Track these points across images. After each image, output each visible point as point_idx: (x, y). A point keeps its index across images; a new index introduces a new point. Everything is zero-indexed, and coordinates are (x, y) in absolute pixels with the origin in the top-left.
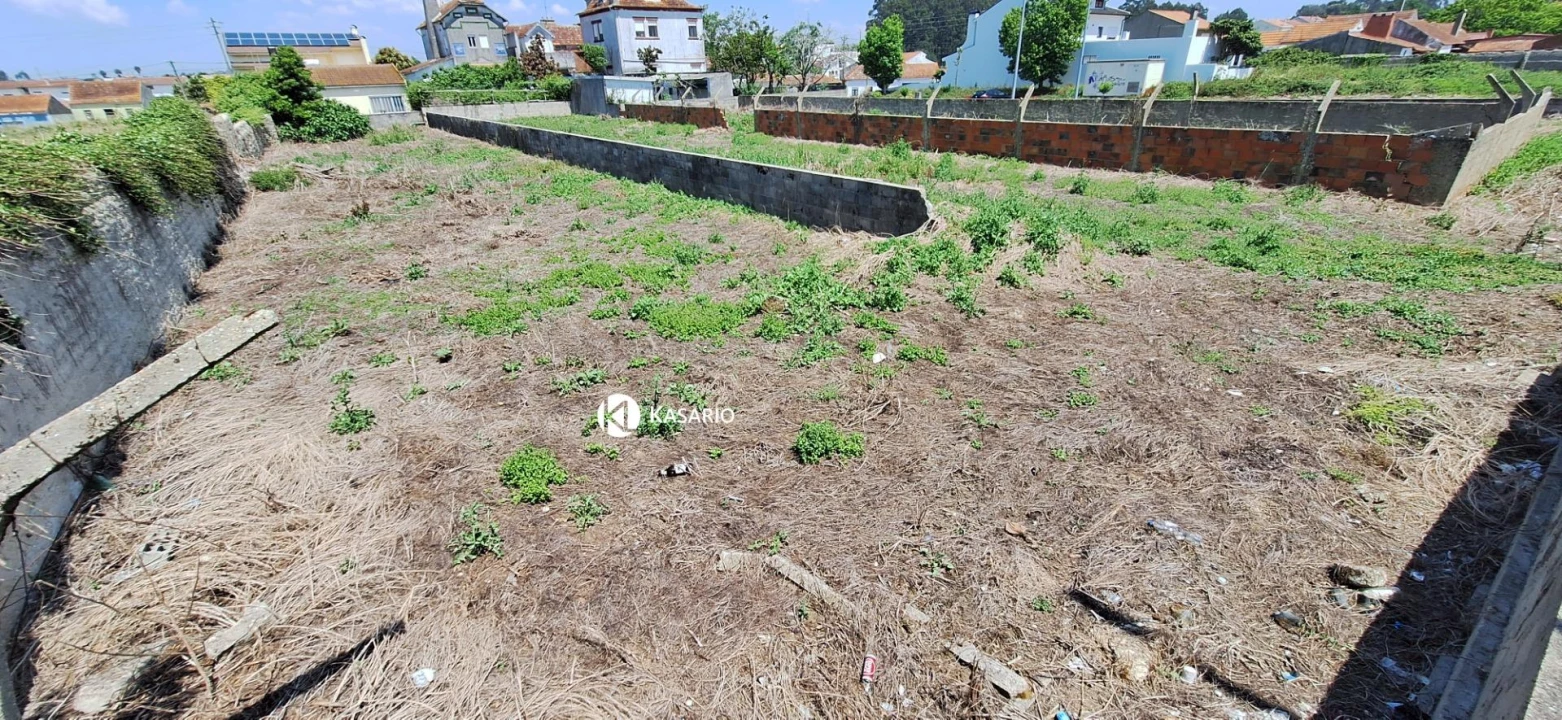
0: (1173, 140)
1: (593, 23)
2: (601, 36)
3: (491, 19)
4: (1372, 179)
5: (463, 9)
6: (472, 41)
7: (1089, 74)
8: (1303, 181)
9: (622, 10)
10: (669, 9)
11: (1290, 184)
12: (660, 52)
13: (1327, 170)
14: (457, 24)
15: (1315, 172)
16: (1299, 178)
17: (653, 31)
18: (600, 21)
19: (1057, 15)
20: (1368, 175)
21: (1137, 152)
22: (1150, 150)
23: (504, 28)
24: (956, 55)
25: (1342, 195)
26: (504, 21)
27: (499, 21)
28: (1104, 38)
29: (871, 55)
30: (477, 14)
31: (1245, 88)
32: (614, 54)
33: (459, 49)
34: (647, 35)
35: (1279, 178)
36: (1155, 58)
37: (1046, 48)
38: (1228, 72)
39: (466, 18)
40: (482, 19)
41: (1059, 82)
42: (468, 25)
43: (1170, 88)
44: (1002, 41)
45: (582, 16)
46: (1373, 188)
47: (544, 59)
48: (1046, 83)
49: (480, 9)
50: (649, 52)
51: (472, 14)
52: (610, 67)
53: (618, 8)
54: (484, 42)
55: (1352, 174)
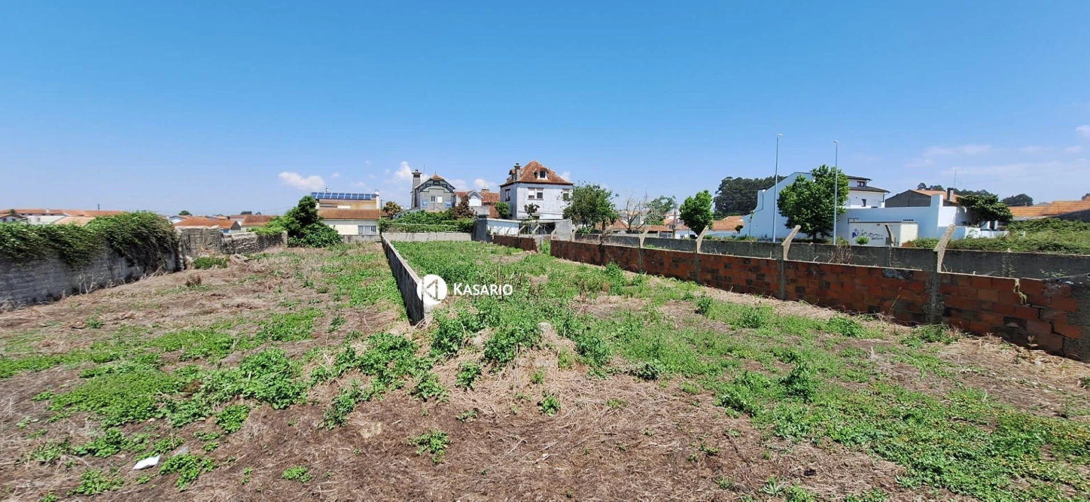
0: (810, 273)
1: (506, 190)
2: (509, 197)
3: (446, 187)
4: (1013, 325)
5: (432, 182)
6: (433, 198)
7: (851, 231)
8: (937, 321)
9: (521, 184)
10: (552, 184)
11: (923, 322)
12: (538, 207)
13: (960, 311)
14: (427, 189)
15: (947, 312)
16: (932, 317)
17: (540, 196)
18: (509, 190)
19: (818, 190)
20: (1007, 320)
21: (783, 282)
22: (793, 281)
23: (453, 192)
24: (750, 215)
25: (980, 340)
26: (454, 188)
27: (450, 188)
28: (868, 207)
29: (688, 214)
30: (439, 185)
31: (993, 244)
32: (514, 208)
33: (425, 203)
34: (536, 197)
35: (911, 315)
36: (910, 221)
37: (812, 212)
38: (976, 233)
39: (432, 187)
40: (441, 187)
41: (828, 235)
42: (433, 191)
43: (924, 243)
44: (780, 206)
45: (502, 187)
46: (1015, 337)
47: (468, 209)
48: (818, 236)
49: (441, 182)
50: (531, 206)
51: (436, 185)
52: (511, 215)
53: (519, 182)
54: (440, 200)
55: (989, 317)
